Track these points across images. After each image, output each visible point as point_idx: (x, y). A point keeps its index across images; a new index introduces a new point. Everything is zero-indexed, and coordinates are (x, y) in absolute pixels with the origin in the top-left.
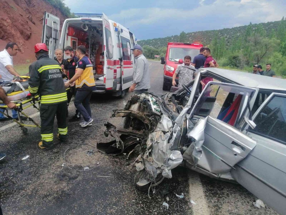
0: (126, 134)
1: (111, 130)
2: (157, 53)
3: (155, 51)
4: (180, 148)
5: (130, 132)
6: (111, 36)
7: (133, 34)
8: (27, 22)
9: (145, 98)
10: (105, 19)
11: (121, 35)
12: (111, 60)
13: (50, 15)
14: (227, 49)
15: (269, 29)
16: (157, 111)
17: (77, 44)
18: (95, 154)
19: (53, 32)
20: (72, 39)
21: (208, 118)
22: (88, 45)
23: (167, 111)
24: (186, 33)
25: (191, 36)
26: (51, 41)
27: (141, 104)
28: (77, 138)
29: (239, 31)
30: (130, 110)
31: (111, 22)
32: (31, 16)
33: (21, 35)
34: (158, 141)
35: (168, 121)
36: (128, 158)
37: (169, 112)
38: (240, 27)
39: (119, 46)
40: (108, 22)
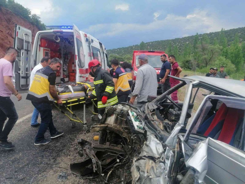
0: (103, 150)
1: (86, 147)
2: (121, 60)
3: (120, 59)
4: (173, 176)
5: (108, 148)
6: (82, 46)
7: (102, 44)
8: (7, 37)
9: (122, 110)
10: (75, 30)
11: (92, 44)
12: (83, 68)
13: (21, 28)
14: (180, 55)
15: (211, 38)
16: (140, 128)
17: (50, 54)
18: (69, 177)
19: (25, 44)
20: (44, 50)
21: (209, 141)
22: (61, 55)
23: (154, 129)
24: (145, 43)
25: (149, 45)
26: (23, 53)
27: (118, 116)
28: (49, 156)
29: (188, 40)
30: (106, 123)
31: (82, 33)
32: (10, 32)
33: (2, 48)
34: (150, 177)
35: (158, 144)
36: (107, 181)
37: (156, 131)
38: (188, 37)
39: (91, 55)
40: (79, 33)
